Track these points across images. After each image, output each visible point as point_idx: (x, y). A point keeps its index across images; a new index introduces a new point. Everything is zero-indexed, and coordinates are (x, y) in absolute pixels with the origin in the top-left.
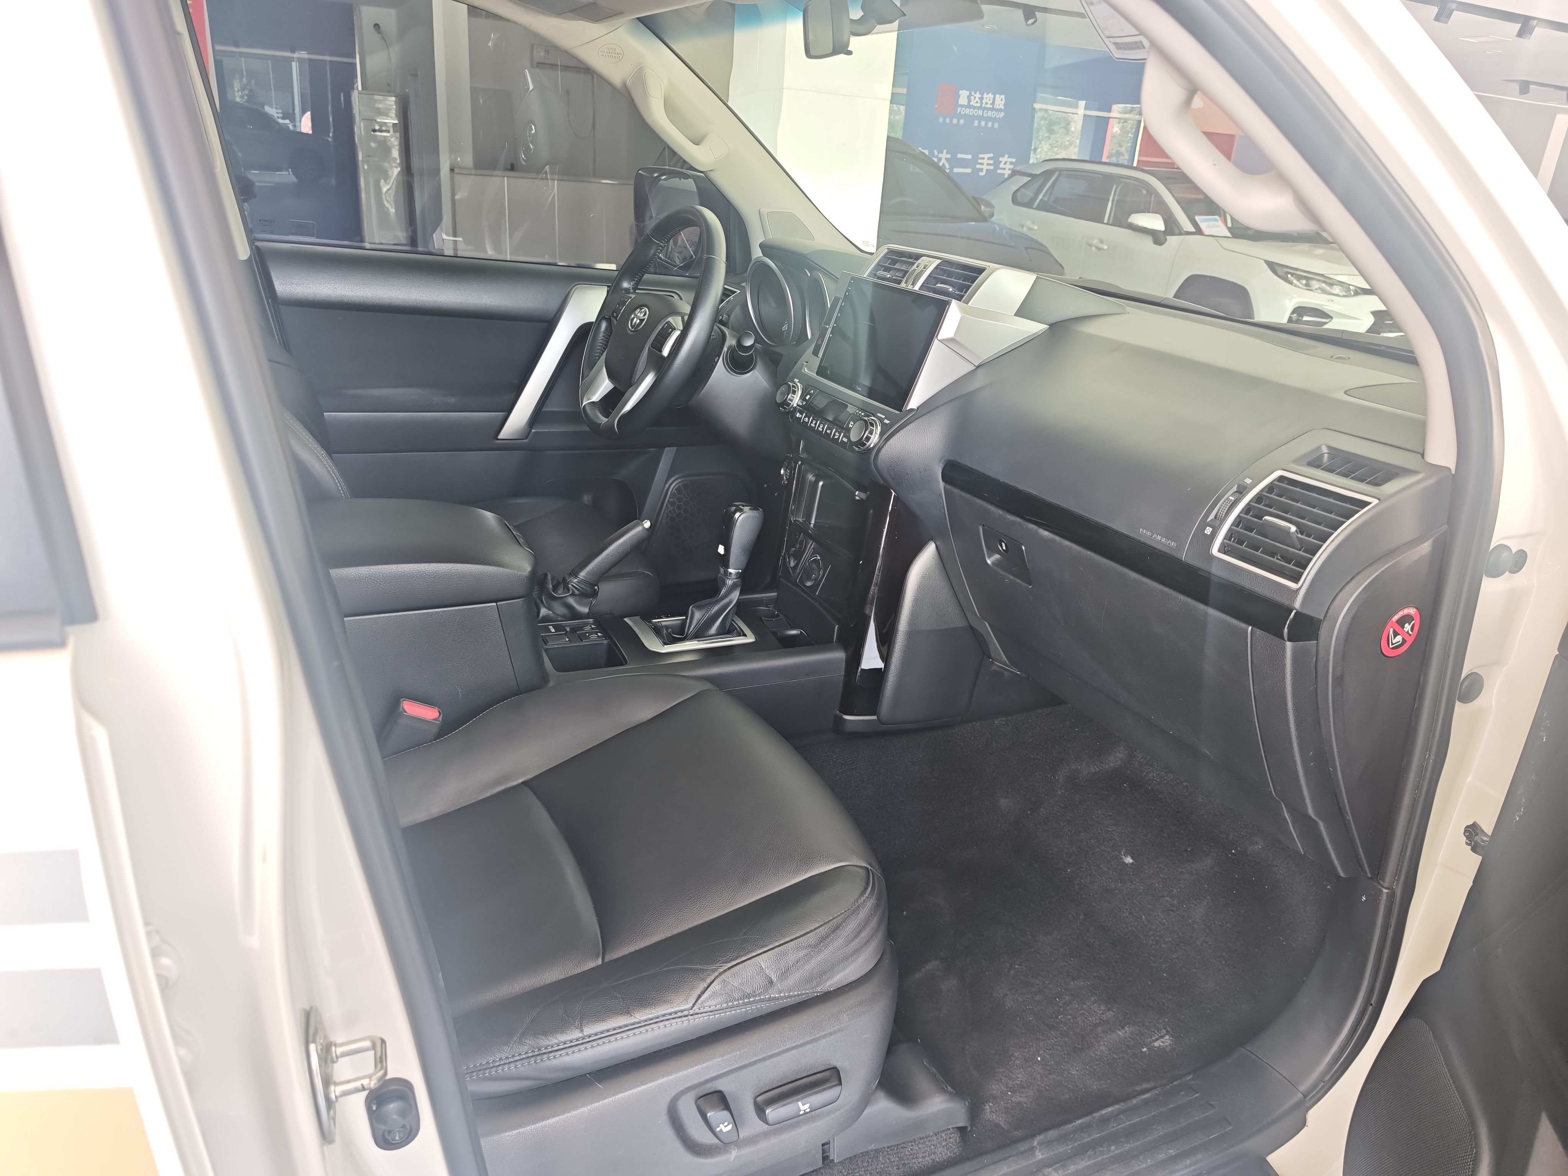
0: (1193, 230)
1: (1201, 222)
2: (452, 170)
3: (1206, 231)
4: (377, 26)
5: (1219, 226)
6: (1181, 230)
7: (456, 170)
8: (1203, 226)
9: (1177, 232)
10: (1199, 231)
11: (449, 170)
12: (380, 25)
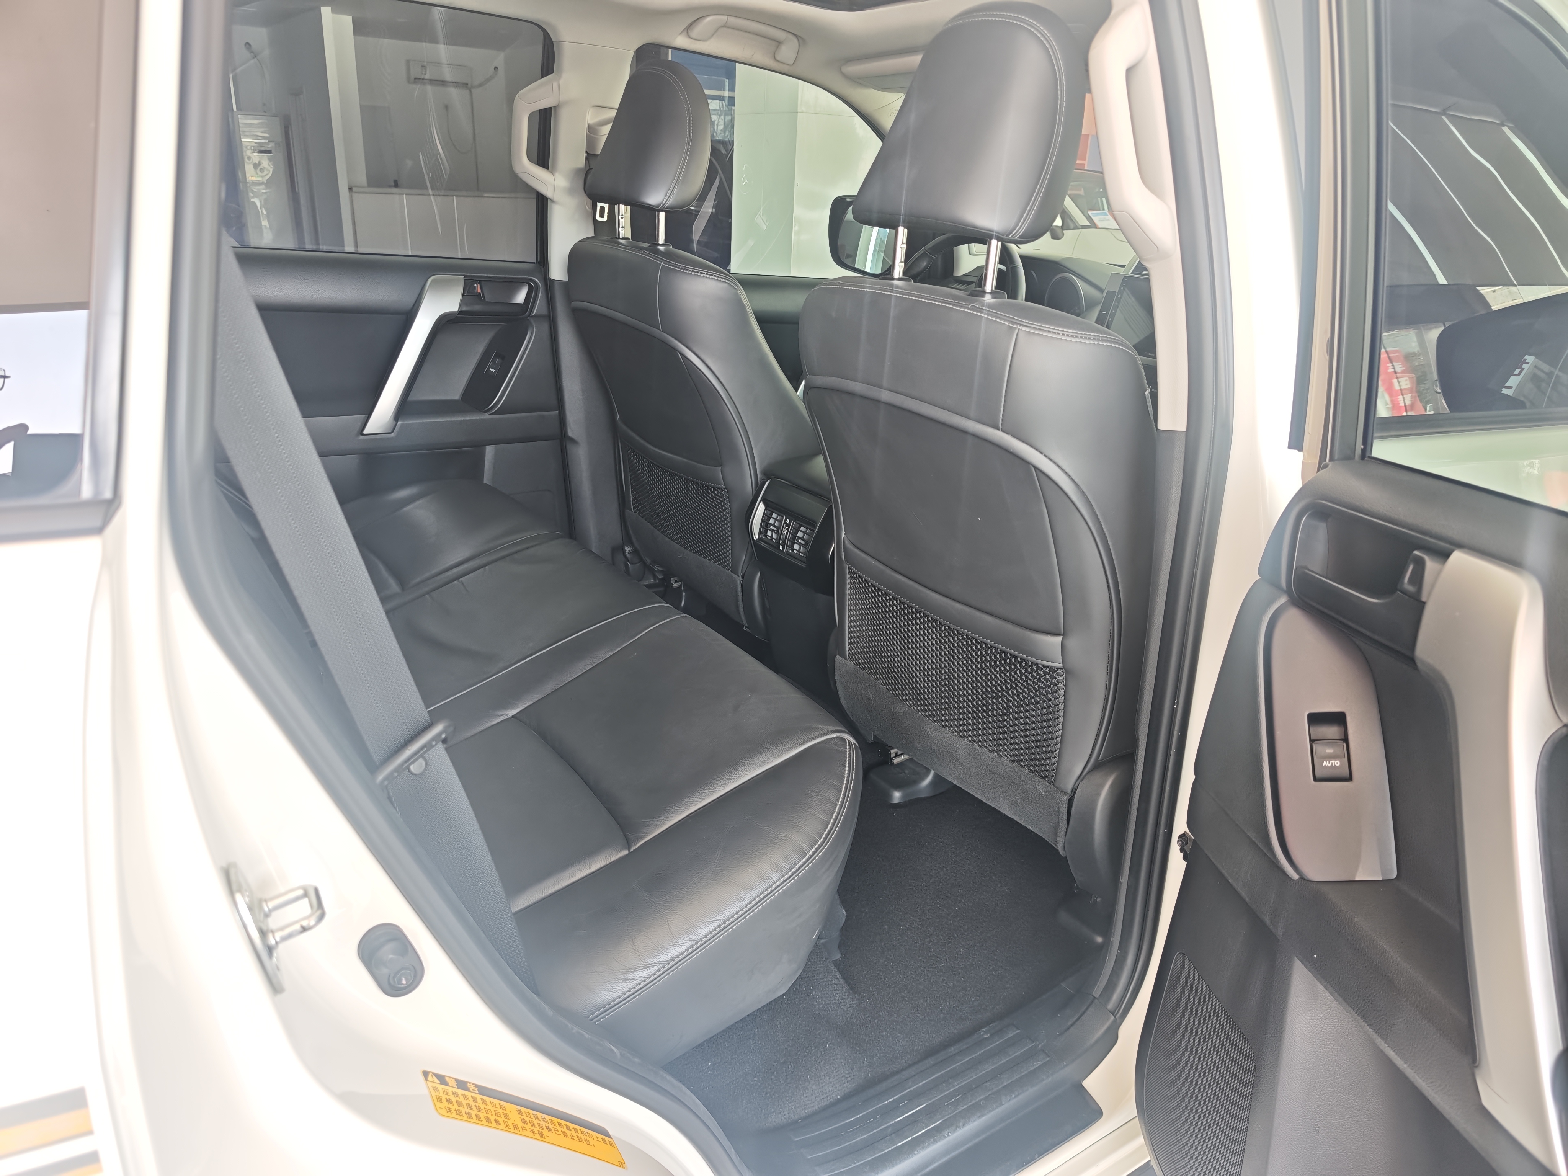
0: (1088, 224)
1: (1094, 216)
2: (350, 189)
3: (1099, 224)
4: (247, 46)
5: (1109, 220)
6: (1076, 224)
7: (354, 189)
8: (1096, 219)
9: (1072, 226)
10: (1093, 225)
11: (348, 190)
12: (251, 44)
